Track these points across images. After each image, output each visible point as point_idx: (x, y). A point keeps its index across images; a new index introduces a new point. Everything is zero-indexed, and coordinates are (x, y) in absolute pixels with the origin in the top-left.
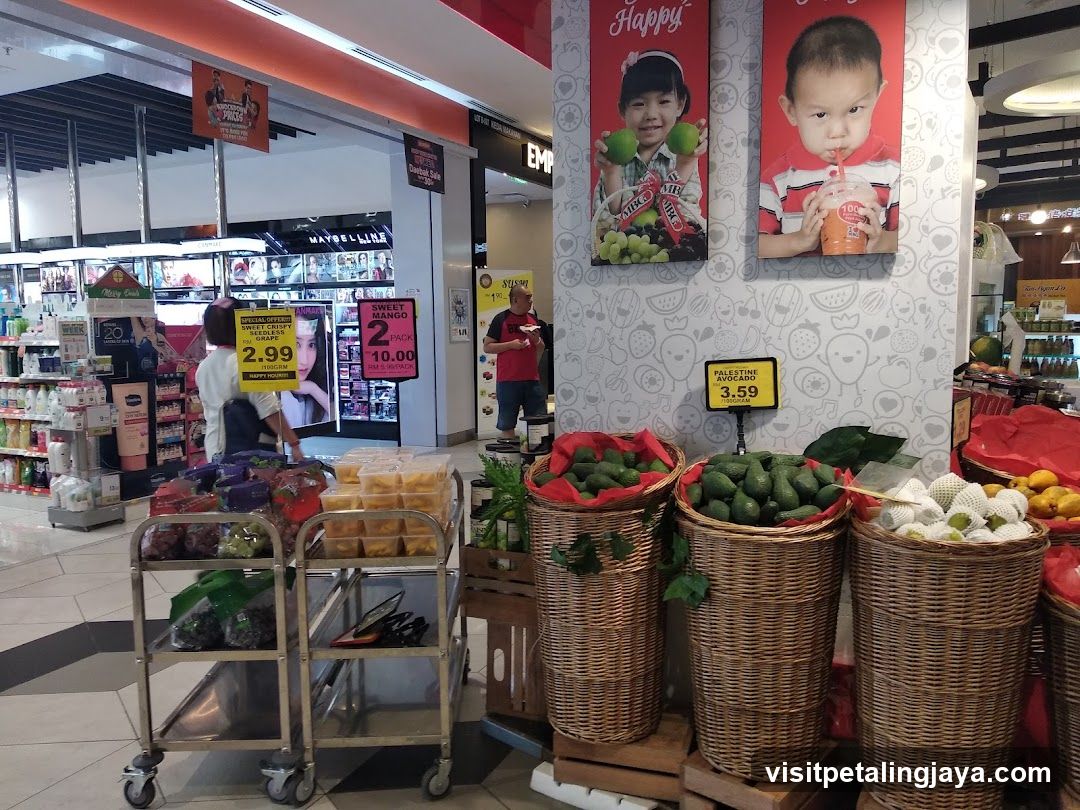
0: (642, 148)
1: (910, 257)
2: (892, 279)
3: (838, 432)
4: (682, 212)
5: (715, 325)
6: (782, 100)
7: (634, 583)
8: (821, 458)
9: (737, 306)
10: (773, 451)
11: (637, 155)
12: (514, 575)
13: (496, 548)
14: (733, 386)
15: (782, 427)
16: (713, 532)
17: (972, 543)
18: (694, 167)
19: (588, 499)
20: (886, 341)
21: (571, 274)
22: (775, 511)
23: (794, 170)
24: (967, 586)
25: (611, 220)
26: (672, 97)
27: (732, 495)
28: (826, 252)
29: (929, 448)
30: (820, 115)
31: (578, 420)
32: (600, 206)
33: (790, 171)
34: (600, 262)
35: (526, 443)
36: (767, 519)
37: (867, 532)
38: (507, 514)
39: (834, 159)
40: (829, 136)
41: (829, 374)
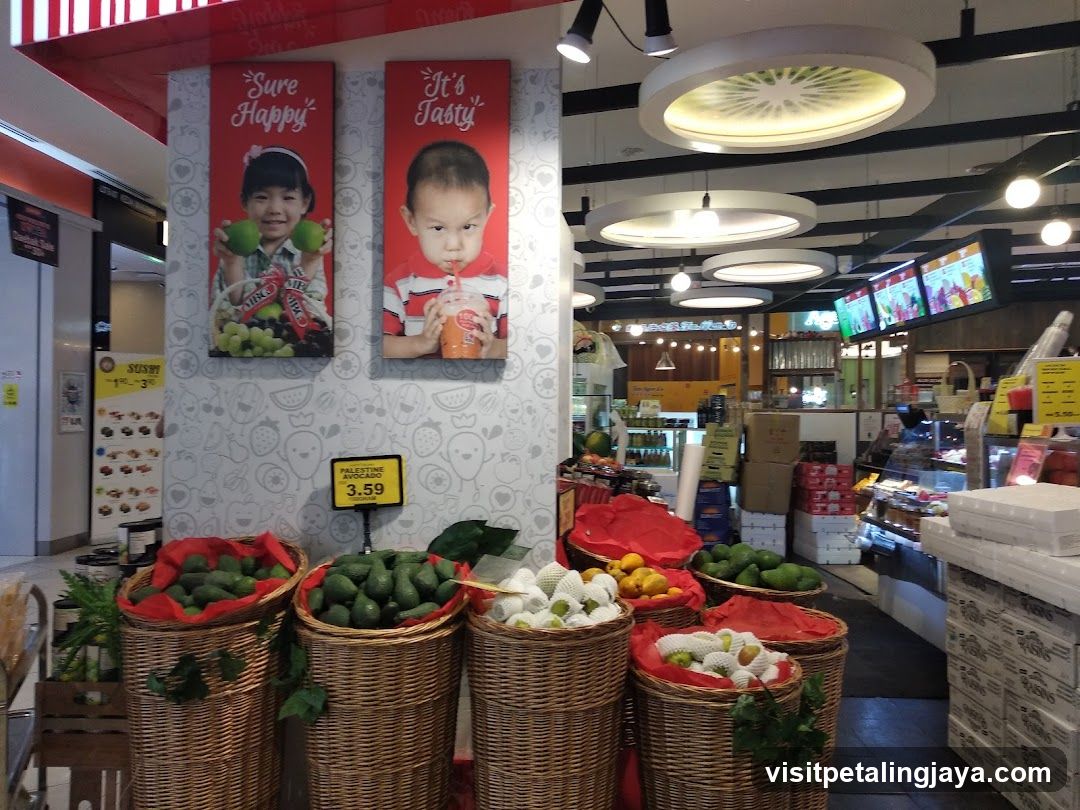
0: (265, 241)
1: (517, 363)
2: (504, 382)
3: (459, 527)
4: (308, 307)
5: (341, 422)
6: (403, 210)
7: (245, 705)
8: (443, 553)
9: (364, 404)
10: (396, 548)
11: (260, 248)
12: (108, 710)
13: (84, 680)
14: (360, 484)
15: (407, 524)
16: (332, 640)
17: (570, 628)
18: (319, 265)
19: (193, 614)
20: (499, 439)
21: (186, 365)
22: (395, 611)
23: (415, 277)
24: (567, 670)
25: (231, 310)
26: (297, 194)
27: (353, 597)
28: (445, 356)
29: (538, 538)
30: (438, 229)
31: (191, 525)
32: (219, 295)
33: (411, 278)
34: (218, 354)
35: (125, 553)
36: (387, 620)
37: (481, 626)
38: (100, 638)
39: (452, 269)
40: (445, 248)
41: (451, 471)
